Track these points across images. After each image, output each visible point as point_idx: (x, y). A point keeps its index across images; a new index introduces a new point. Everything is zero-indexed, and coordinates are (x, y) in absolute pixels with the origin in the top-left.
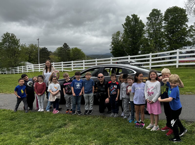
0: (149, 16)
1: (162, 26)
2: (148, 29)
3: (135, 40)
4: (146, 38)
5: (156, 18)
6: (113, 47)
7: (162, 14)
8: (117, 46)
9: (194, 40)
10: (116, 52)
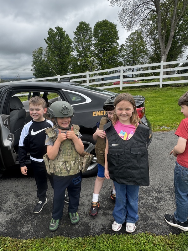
0: (77, 30)
1: (91, 43)
2: (77, 47)
3: (62, 59)
4: (75, 57)
5: (85, 34)
6: (35, 68)
7: (91, 28)
8: (41, 66)
9: (125, 60)
10: (40, 73)
